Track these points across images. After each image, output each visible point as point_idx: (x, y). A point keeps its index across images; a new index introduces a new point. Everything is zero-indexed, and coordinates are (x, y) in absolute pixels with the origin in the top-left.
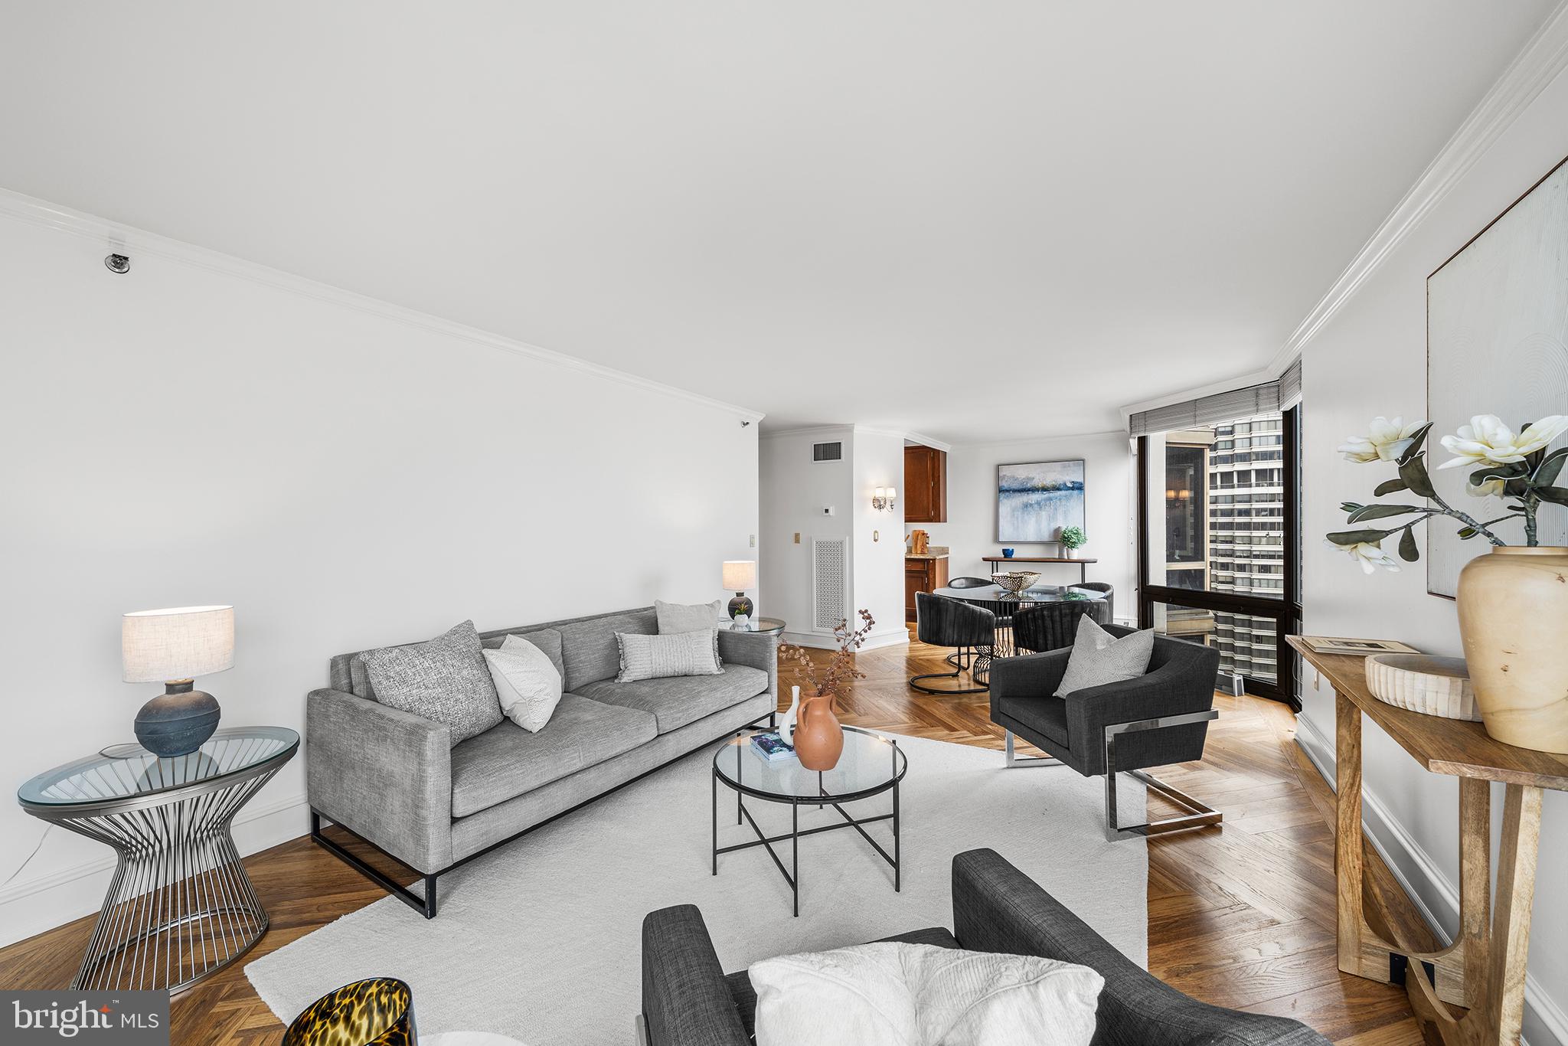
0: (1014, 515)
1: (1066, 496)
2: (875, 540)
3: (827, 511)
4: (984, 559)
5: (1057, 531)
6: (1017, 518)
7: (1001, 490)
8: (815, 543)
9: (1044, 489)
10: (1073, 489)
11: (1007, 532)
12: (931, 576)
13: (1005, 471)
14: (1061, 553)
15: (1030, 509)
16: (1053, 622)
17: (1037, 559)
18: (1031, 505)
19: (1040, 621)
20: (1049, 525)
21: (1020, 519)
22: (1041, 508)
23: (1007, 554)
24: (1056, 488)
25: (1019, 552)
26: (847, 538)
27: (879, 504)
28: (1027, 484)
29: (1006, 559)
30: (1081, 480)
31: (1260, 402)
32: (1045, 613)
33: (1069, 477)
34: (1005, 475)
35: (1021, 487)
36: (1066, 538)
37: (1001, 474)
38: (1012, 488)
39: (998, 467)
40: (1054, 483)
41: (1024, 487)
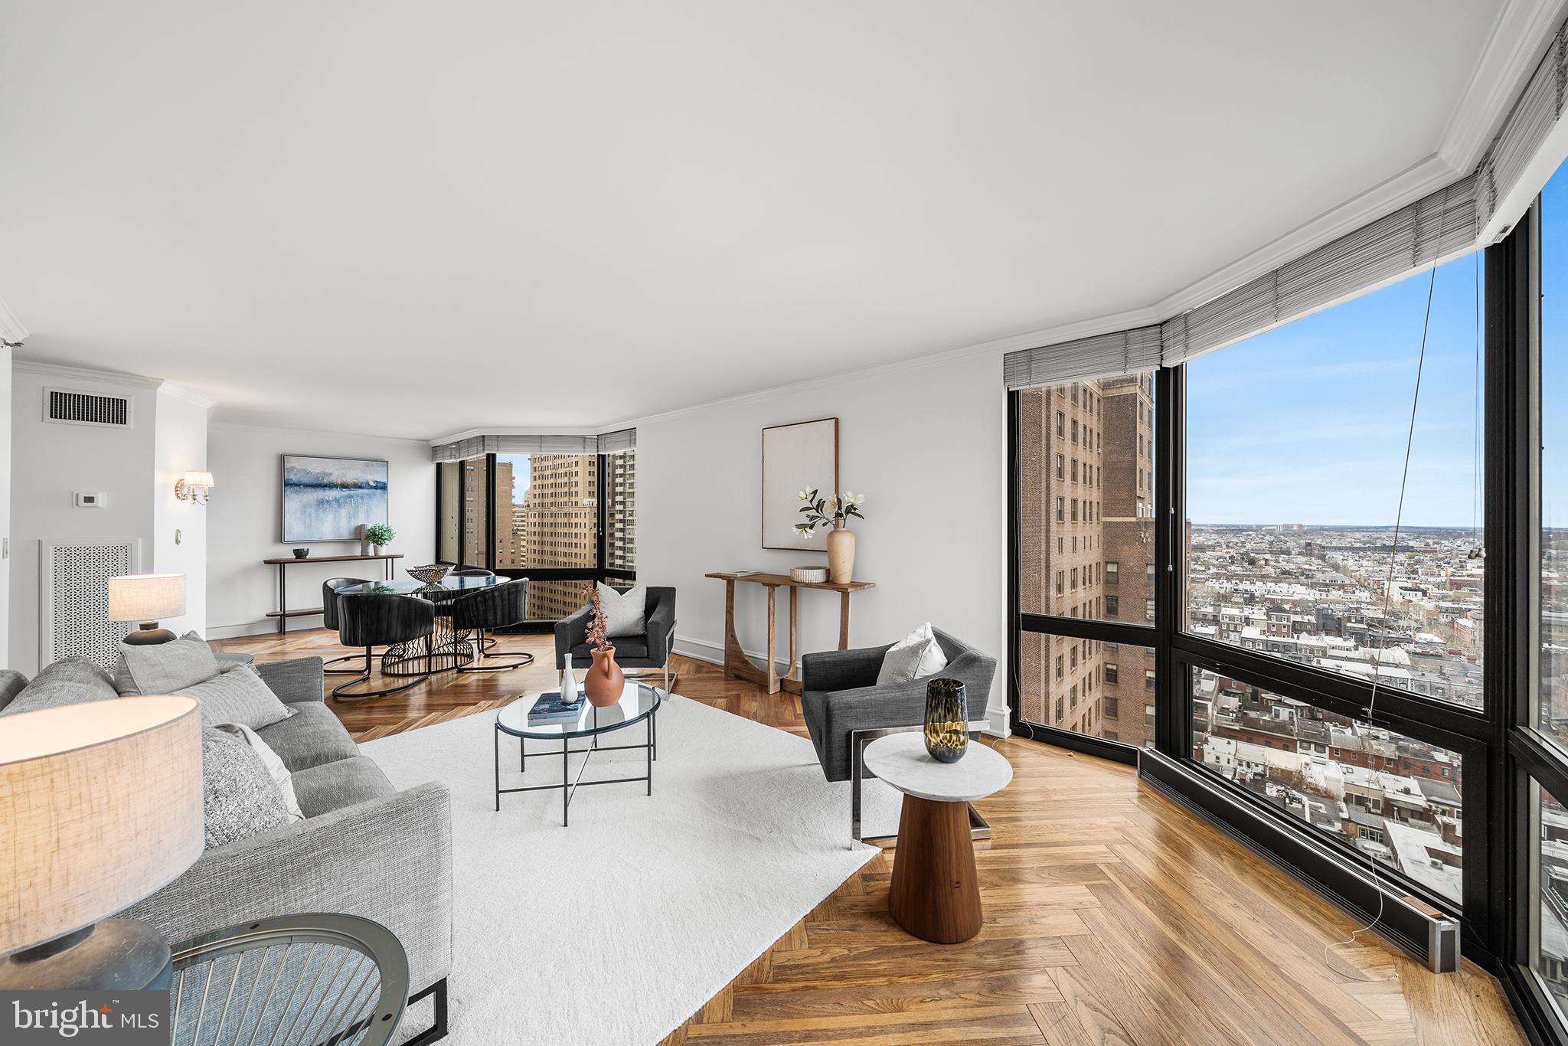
0: (305, 512)
1: (368, 495)
2: (177, 542)
3: (91, 499)
4: (267, 562)
5: (360, 528)
6: (310, 515)
9: (344, 486)
10: (376, 488)
13: (291, 463)
14: (364, 549)
15: (326, 506)
17: (337, 557)
18: (328, 502)
21: (313, 516)
23: (300, 555)
24: (358, 486)
25: (314, 552)
26: (140, 540)
27: (184, 493)
28: (323, 478)
29: (298, 560)
30: (384, 480)
33: (373, 476)
34: (293, 468)
35: (316, 482)
36: (374, 535)
37: (288, 466)
38: (303, 482)
39: (282, 459)
40: (355, 481)
41: (319, 482)
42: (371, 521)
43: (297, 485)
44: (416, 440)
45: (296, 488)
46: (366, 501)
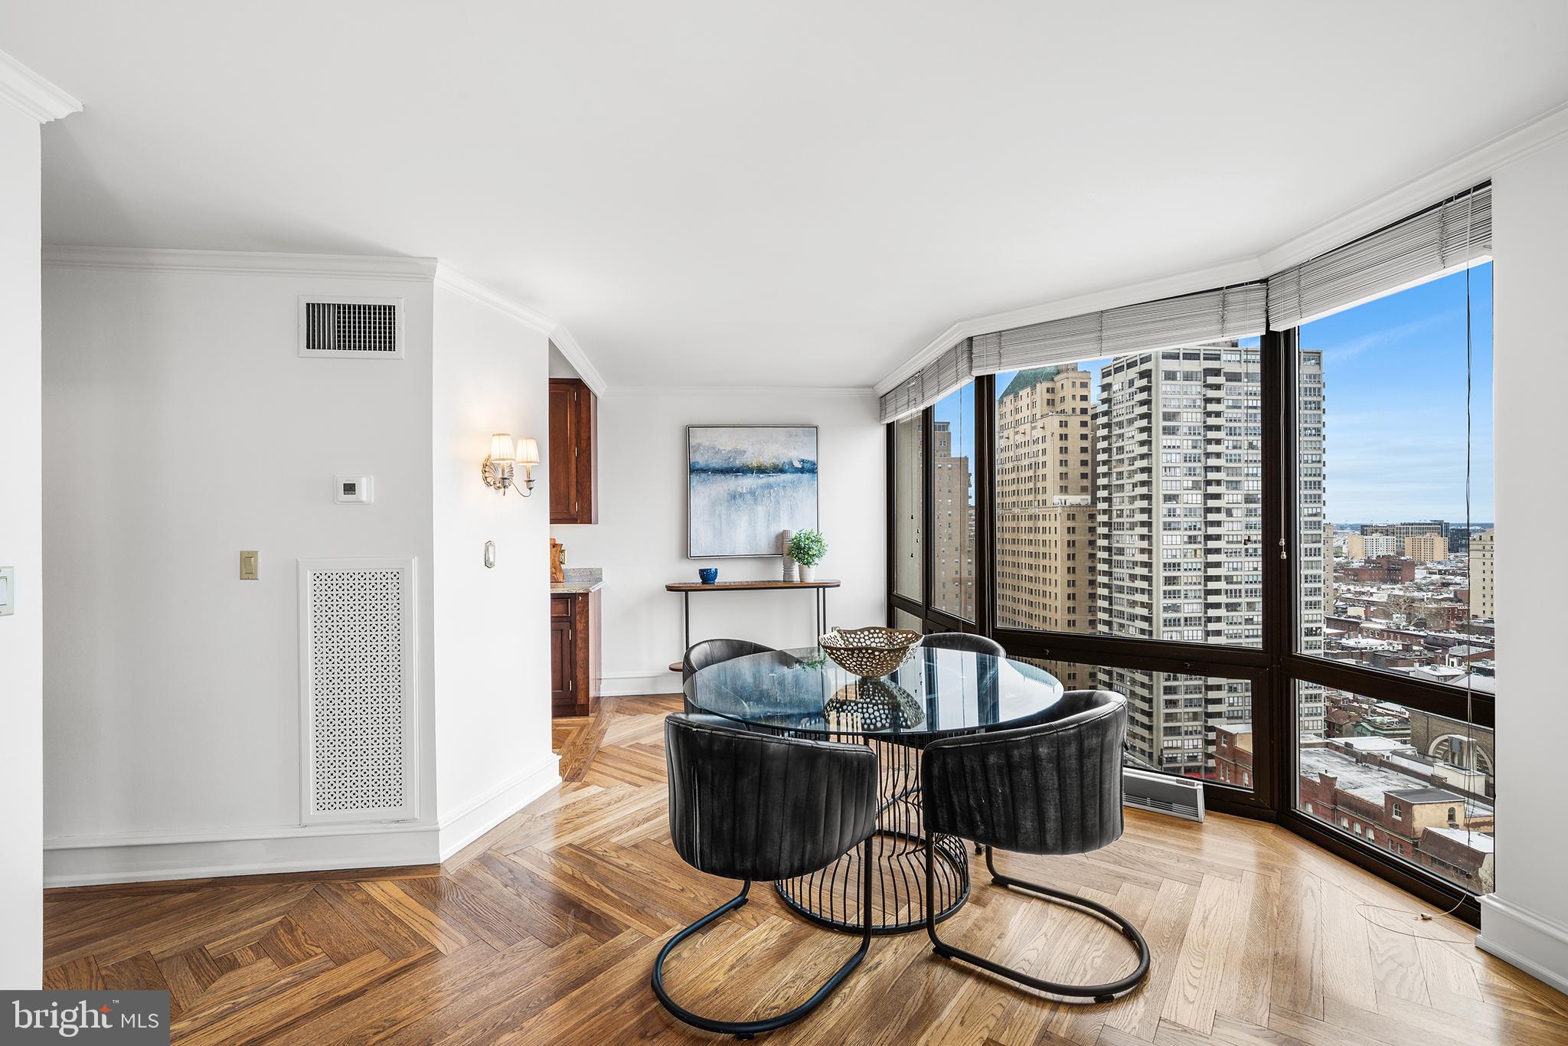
0: (715, 510)
1: (792, 482)
2: (488, 564)
3: (350, 488)
4: (670, 588)
5: (782, 537)
6: (720, 516)
7: (693, 470)
8: (310, 577)
9: (761, 470)
10: (802, 471)
11: (703, 541)
12: (579, 626)
13: (699, 438)
14: (788, 571)
15: (739, 501)
16: (1061, 772)
17: (753, 583)
18: (741, 495)
19: (1025, 772)
20: (768, 527)
21: (724, 517)
22: (755, 500)
23: (707, 577)
24: (779, 470)
25: (727, 574)
26: (415, 562)
27: (497, 477)
28: (735, 459)
29: (705, 586)
30: (812, 458)
31: (1229, 316)
32: (1043, 751)
33: (797, 453)
34: (699, 444)
35: (725, 466)
36: (799, 548)
37: (693, 442)
38: (711, 466)
39: (688, 430)
40: (775, 460)
41: (730, 465)
42: (796, 527)
43: (704, 471)
44: (855, 387)
45: (703, 475)
46: (789, 492)
